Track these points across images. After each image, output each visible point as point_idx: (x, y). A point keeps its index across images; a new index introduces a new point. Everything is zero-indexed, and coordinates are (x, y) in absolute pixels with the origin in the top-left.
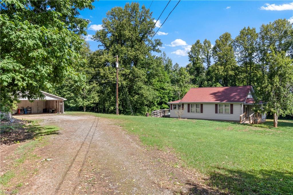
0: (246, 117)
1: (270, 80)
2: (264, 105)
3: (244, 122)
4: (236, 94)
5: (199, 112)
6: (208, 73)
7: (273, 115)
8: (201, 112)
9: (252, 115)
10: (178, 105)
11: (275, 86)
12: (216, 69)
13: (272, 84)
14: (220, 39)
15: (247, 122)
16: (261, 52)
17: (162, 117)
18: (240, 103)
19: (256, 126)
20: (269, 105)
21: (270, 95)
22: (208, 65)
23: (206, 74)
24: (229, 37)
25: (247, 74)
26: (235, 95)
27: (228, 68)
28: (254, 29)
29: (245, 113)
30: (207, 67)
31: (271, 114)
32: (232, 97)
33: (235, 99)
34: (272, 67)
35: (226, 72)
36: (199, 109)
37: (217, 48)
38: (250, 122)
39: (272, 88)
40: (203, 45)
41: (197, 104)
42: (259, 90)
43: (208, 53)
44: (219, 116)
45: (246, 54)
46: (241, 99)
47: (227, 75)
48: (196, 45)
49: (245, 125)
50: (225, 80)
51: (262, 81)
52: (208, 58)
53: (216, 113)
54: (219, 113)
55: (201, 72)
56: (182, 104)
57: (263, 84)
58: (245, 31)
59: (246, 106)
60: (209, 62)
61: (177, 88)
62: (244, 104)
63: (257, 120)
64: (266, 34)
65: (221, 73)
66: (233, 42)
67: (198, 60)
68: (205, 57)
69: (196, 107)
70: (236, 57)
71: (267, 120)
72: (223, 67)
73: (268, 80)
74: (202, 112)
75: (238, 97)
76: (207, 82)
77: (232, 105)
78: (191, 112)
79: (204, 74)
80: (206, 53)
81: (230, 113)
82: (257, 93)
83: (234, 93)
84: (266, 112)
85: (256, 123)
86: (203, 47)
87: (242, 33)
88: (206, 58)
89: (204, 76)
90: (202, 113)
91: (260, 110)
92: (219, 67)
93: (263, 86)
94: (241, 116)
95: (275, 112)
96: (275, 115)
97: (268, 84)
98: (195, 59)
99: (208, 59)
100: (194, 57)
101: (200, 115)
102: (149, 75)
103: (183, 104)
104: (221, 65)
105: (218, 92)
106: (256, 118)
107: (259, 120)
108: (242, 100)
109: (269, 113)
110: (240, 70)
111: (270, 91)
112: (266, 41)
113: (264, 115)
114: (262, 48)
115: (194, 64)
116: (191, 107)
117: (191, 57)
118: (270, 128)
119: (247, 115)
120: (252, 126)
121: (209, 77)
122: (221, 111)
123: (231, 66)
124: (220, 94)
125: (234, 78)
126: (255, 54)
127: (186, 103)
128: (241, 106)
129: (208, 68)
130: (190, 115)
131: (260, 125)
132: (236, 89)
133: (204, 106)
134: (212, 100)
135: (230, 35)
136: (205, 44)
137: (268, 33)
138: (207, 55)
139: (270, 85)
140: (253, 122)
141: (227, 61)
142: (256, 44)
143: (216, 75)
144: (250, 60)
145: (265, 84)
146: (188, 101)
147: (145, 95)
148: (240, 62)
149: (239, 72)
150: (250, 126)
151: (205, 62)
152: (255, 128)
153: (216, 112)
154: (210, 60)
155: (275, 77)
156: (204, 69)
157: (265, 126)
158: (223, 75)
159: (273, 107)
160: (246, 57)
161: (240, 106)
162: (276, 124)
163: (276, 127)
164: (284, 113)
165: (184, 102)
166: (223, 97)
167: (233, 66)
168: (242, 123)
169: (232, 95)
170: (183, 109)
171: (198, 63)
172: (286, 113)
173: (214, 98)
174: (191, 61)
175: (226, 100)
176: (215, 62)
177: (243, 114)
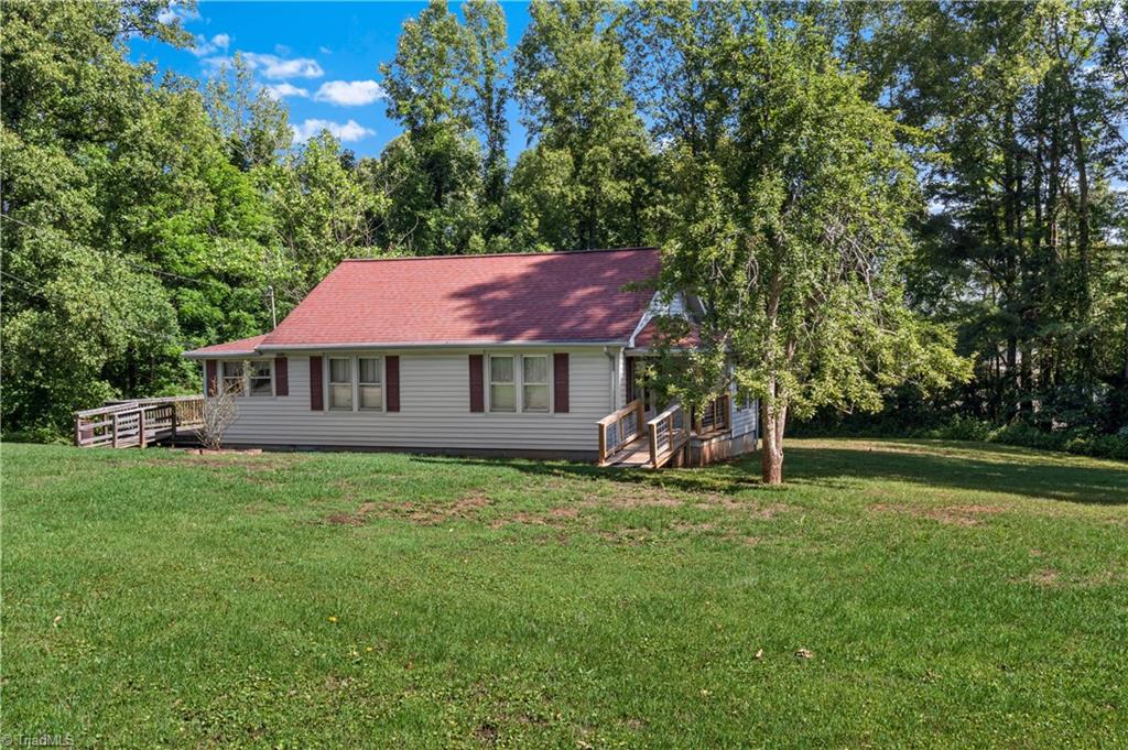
1: (735, 196)
3: (626, 457)
4: (592, 294)
5: (379, 408)
6: (494, 189)
8: (390, 409)
9: (669, 413)
10: (252, 364)
11: (757, 229)
13: (743, 219)
15: (641, 458)
17: (150, 445)
18: (606, 346)
19: (685, 485)
21: (734, 289)
22: (491, 141)
26: (584, 299)
27: (595, 165)
29: (633, 405)
30: (486, 153)
32: (572, 310)
33: (586, 319)
35: (587, 184)
36: (377, 393)
37: (538, 49)
38: (653, 458)
39: (741, 240)
41: (364, 359)
43: (489, 73)
44: (491, 428)
46: (610, 323)
47: (591, 202)
48: (426, 22)
50: (583, 231)
52: (490, 100)
53: (473, 410)
54: (494, 407)
55: (454, 185)
56: (276, 360)
62: (630, 354)
63: (697, 444)
65: (557, 190)
67: (436, 112)
68: (473, 95)
69: (362, 379)
72: (565, 155)
73: (727, 200)
74: (393, 404)
75: (599, 313)
76: (484, 237)
77: (561, 362)
78: (333, 405)
80: (478, 75)
81: (552, 407)
83: (576, 288)
85: (696, 464)
88: (480, 102)
90: (397, 409)
92: (551, 154)
93: (698, 229)
94: (606, 421)
97: (725, 222)
98: (422, 104)
99: (494, 107)
100: (416, 96)
101: (379, 425)
102: (116, 183)
103: (281, 361)
104: (559, 144)
106: (693, 434)
107: (711, 445)
108: (617, 327)
110: (661, 176)
115: (419, 134)
116: (332, 379)
117: (396, 96)
118: (744, 490)
121: (496, 211)
122: (503, 396)
123: (614, 150)
124: (502, 294)
127: (299, 354)
128: (614, 368)
129: (490, 162)
130: (328, 425)
131: (702, 475)
132: (593, 265)
133: (406, 370)
134: (455, 329)
138: (488, 85)
139: (733, 228)
140: (671, 459)
143: (538, 202)
145: (708, 221)
146: (312, 341)
147: (79, 309)
148: (663, 132)
150: (645, 482)
151: (472, 125)
153: (477, 405)
154: (505, 116)
155: (760, 180)
156: (469, 164)
158: (571, 198)
160: (695, 107)
161: (605, 364)
162: (777, 466)
163: (777, 481)
164: (807, 396)
165: (289, 346)
166: (519, 313)
167: (626, 153)
168: (605, 464)
169: (568, 303)
170: (283, 390)
171: (434, 130)
172: (819, 393)
173: (467, 317)
174: (399, 117)
175: (532, 332)
176: (526, 129)
177: (620, 412)
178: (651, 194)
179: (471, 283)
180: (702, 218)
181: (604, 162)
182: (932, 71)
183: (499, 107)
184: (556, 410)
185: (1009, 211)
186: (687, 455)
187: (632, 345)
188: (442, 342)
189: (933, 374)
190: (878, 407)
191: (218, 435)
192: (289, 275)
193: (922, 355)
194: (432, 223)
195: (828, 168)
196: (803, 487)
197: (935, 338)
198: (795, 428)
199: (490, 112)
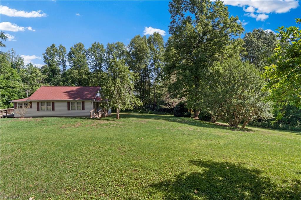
0: (95, 112)
1: (113, 81)
2: (110, 102)
3: (94, 117)
4: (88, 93)
5: (51, 110)
6: (64, 75)
7: (116, 109)
9: (101, 110)
10: (25, 103)
11: (117, 86)
12: (72, 73)
13: (115, 84)
14: (74, 47)
15: (97, 116)
16: (108, 63)
18: (91, 100)
19: (103, 120)
20: (113, 102)
21: (114, 93)
22: (63, 68)
23: (61, 76)
24: (83, 47)
25: (97, 78)
27: (82, 73)
28: (103, 45)
29: (95, 109)
30: (63, 70)
31: (115, 109)
32: (85, 95)
33: (88, 96)
34: (115, 71)
35: (81, 76)
36: (50, 107)
37: (72, 54)
38: (99, 116)
39: (115, 88)
40: (59, 49)
41: (48, 103)
42: (105, 89)
43: (63, 57)
44: (71, 113)
45: (96, 63)
47: (81, 78)
48: (51, 48)
49: (94, 119)
51: (108, 82)
52: (63, 61)
53: (68, 110)
54: (72, 110)
55: (56, 74)
56: (30, 102)
57: (108, 84)
58: (95, 45)
59: (96, 103)
60: (64, 66)
61: (26, 86)
62: (94, 102)
64: (111, 50)
65: (76, 76)
66: (86, 52)
67: (53, 62)
68: (60, 60)
69: (47, 105)
70: (89, 65)
71: (112, 114)
72: (77, 71)
73: (112, 81)
74: (53, 109)
75: (90, 96)
76: (63, 83)
77: (83, 103)
78: (41, 110)
79: (60, 75)
80: (61, 57)
82: (104, 91)
83: (86, 92)
84: (111, 108)
85: (104, 117)
86: (58, 51)
87: (93, 46)
88: (62, 62)
89: (60, 77)
91: (106, 106)
92: (74, 71)
93: (108, 85)
94: (92, 111)
95: (117, 107)
96: (118, 109)
97: (112, 85)
98: (50, 61)
100: (49, 59)
101: (51, 113)
104: (76, 69)
105: (72, 91)
106: (104, 113)
107: (106, 114)
108: (92, 98)
109: (113, 108)
110: (92, 75)
111: (114, 90)
112: (111, 56)
113: (110, 110)
114: (108, 60)
115: (50, 65)
116: (41, 105)
117: (45, 59)
118: (114, 120)
119: (97, 110)
120: (100, 120)
121: (64, 79)
122: (73, 108)
123: (85, 71)
124: (73, 93)
125: (87, 81)
126: (103, 64)
127: (34, 101)
128: (92, 104)
129: (63, 71)
130: (40, 113)
131: (106, 118)
133: (56, 104)
134: (66, 98)
135: (83, 45)
136: (60, 48)
137: (112, 50)
138: (63, 59)
140: (101, 116)
141: (81, 67)
142: (104, 57)
143: (71, 78)
144: (100, 68)
146: (37, 99)
148: (92, 69)
149: (92, 76)
150: (98, 120)
151: (60, 65)
152: (103, 121)
153: (69, 109)
154: (66, 64)
155: (117, 79)
156: (60, 71)
157: (110, 119)
158: (78, 77)
159: (116, 103)
160: (97, 66)
161: (90, 103)
162: (119, 117)
163: (119, 119)
164: (124, 107)
165: (33, 100)
166: (76, 95)
167: (87, 71)
168: (91, 118)
169: (85, 94)
170: (31, 107)
171: (53, 65)
172: (125, 107)
173: (67, 96)
174: (46, 62)
175: (79, 98)
176: (70, 67)
177: (93, 110)
178: (91, 78)
179: (67, 91)
180: (109, 84)
181: (83, 72)
182: (131, 65)
183: (65, 63)
184: (82, 110)
185: (140, 83)
186: (103, 116)
187: (95, 100)
188: (63, 100)
189: (138, 104)
190: (132, 109)
191: (23, 115)
192: (28, 88)
193: (137, 102)
194: (53, 80)
195: (125, 78)
196: (122, 119)
197: (138, 100)
198: (121, 111)
199: (63, 63)
